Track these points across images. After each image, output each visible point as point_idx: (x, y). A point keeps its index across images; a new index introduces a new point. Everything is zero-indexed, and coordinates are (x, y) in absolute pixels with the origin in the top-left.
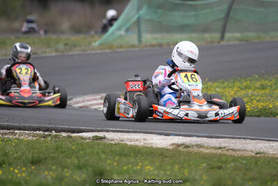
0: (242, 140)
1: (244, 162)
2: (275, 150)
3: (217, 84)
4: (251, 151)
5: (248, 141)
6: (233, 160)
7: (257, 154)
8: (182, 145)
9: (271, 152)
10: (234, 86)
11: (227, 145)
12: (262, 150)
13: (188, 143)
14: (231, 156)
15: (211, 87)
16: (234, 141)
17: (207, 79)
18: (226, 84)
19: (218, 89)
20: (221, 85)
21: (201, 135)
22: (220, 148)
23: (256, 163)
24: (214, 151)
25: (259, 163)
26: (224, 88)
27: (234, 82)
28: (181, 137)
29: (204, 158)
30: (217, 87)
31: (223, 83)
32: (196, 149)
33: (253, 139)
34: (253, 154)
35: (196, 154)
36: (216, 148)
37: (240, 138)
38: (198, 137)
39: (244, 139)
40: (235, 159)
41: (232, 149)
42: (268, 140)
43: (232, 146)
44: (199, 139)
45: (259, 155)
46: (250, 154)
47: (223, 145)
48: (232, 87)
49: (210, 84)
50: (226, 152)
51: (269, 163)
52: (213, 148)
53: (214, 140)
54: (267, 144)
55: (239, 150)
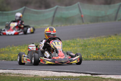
0: (28, 70)
1: (29, 79)
2: (42, 74)
3: (18, 47)
4: (32, 75)
5: (31, 71)
6: (24, 79)
7: (35, 76)
8: (2, 73)
9: (41, 75)
10: (25, 48)
11: (22, 73)
12: (37, 75)
13: (5, 72)
14: (24, 77)
15: (15, 48)
16: (25, 71)
17: (13, 45)
18: (21, 47)
19: (18, 49)
20: (19, 47)
21: (10, 69)
22: (19, 74)
23: (34, 80)
24: (16, 75)
25: (35, 80)
26: (21, 49)
27: (25, 46)
28: (1, 70)
29: (12, 78)
30: (18, 48)
31: (20, 46)
32: (8, 75)
33: (33, 70)
34: (33, 76)
35: (8, 77)
36: (17, 74)
37: (27, 70)
38: (9, 69)
39: (29, 70)
40: (25, 79)
41: (24, 75)
42: (40, 70)
43: (24, 73)
44: (10, 71)
45: (35, 77)
46: (32, 76)
47: (20, 73)
48: (24, 48)
49: (15, 47)
50: (21, 76)
51: (40, 80)
52: (15, 74)
53: (16, 71)
54: (39, 72)
55: (27, 75)
